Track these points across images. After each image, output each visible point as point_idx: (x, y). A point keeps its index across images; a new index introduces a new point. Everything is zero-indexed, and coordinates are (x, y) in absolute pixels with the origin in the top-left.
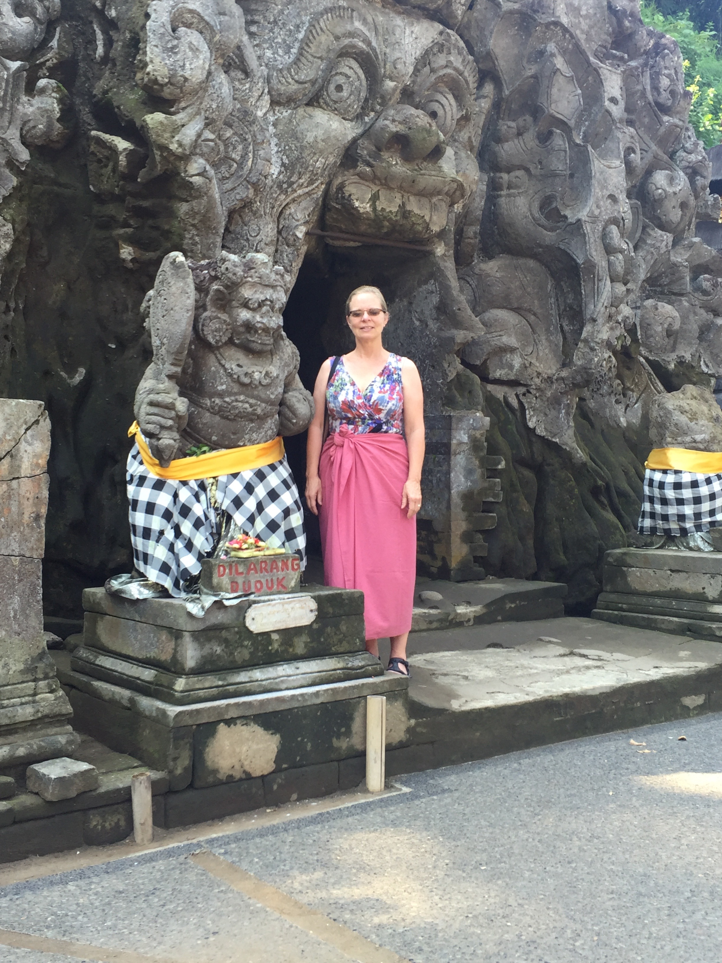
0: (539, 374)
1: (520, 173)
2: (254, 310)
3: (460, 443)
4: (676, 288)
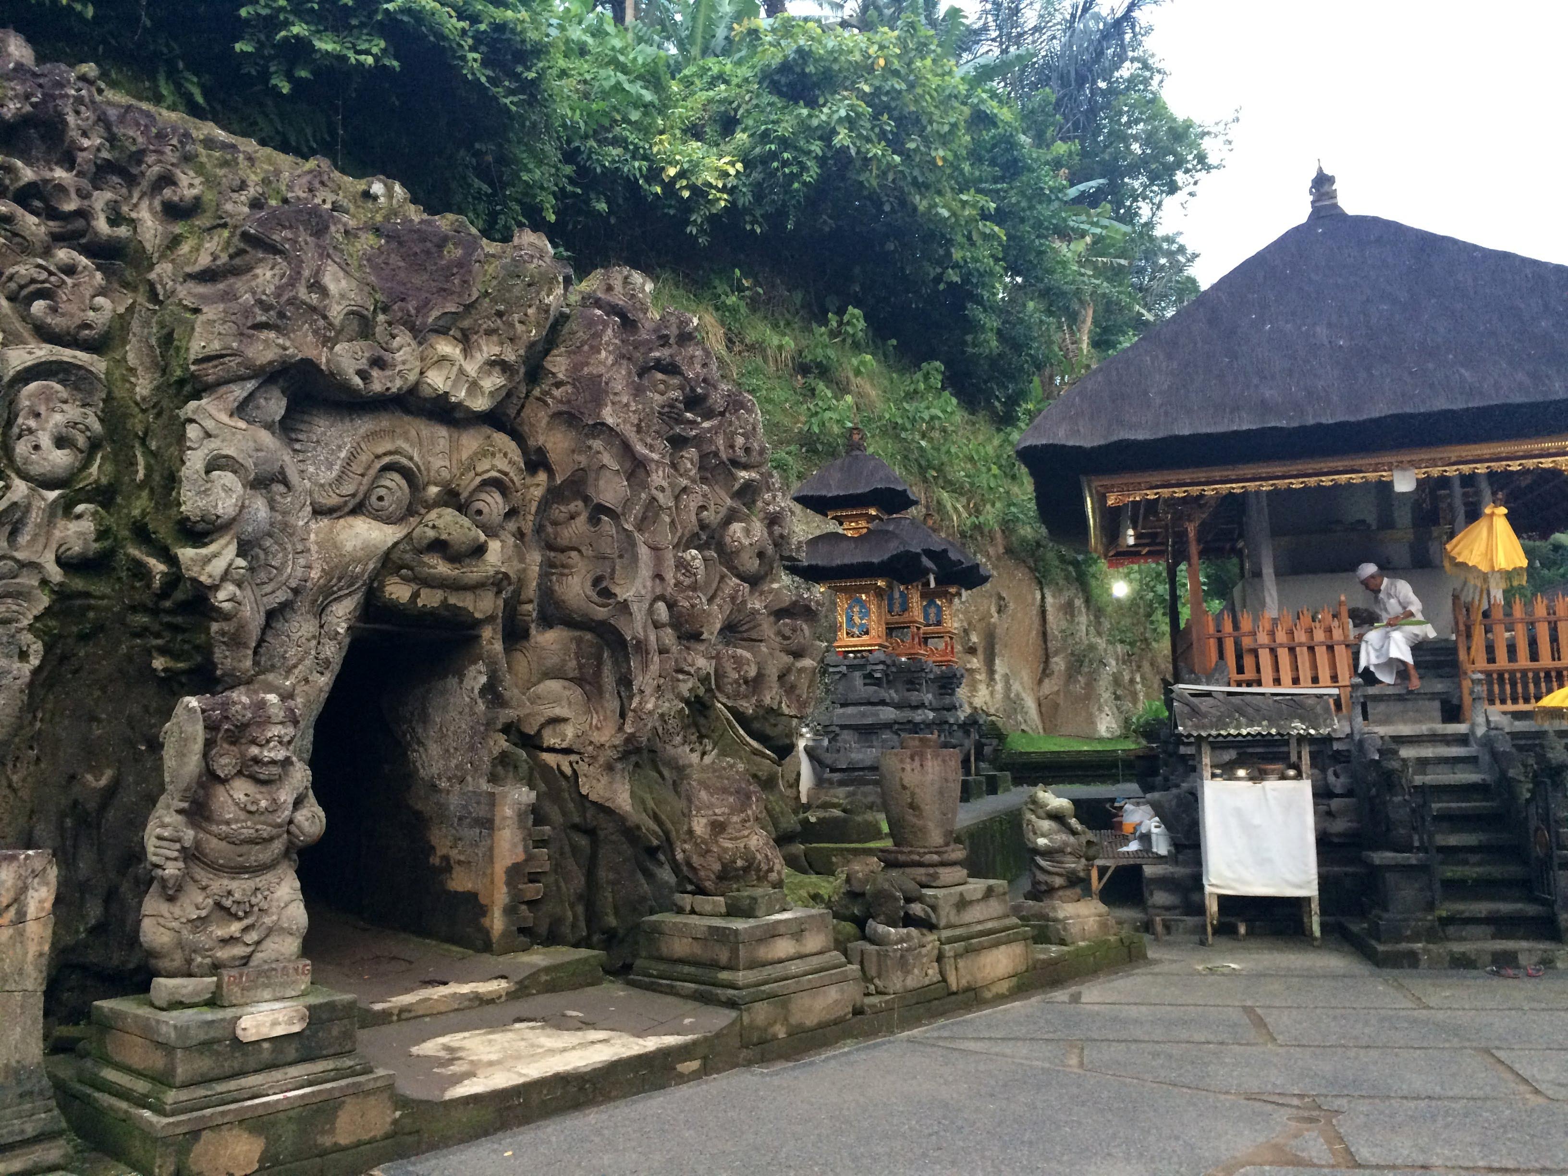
0: (591, 743)
1: (574, 554)
2: (261, 746)
3: (505, 818)
4: (754, 635)
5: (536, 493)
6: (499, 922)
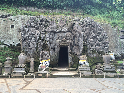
0: (78, 54)
1: (76, 40)
3: (70, 59)
4: (99, 45)
5: (73, 36)
6: (70, 66)
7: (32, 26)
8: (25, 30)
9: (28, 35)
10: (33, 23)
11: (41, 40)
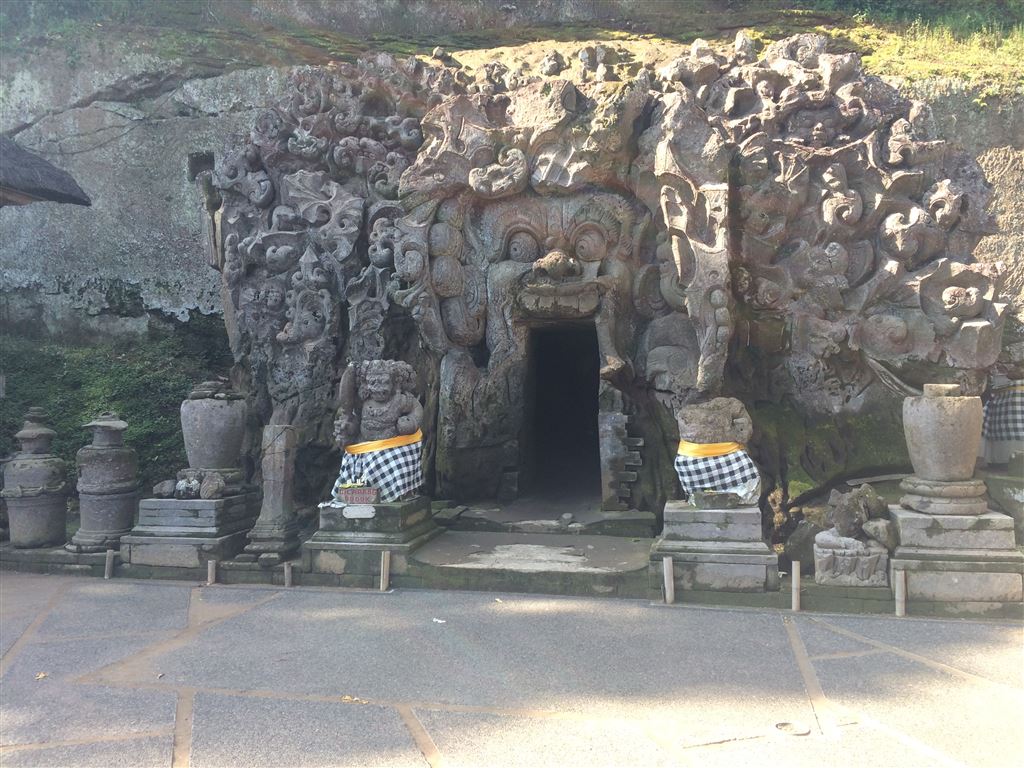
0: (679, 387)
4: (908, 303)
5: (641, 227)
6: (607, 492)
7: (300, 157)
8: (245, 193)
9: (274, 231)
10: (305, 126)
11: (373, 272)
